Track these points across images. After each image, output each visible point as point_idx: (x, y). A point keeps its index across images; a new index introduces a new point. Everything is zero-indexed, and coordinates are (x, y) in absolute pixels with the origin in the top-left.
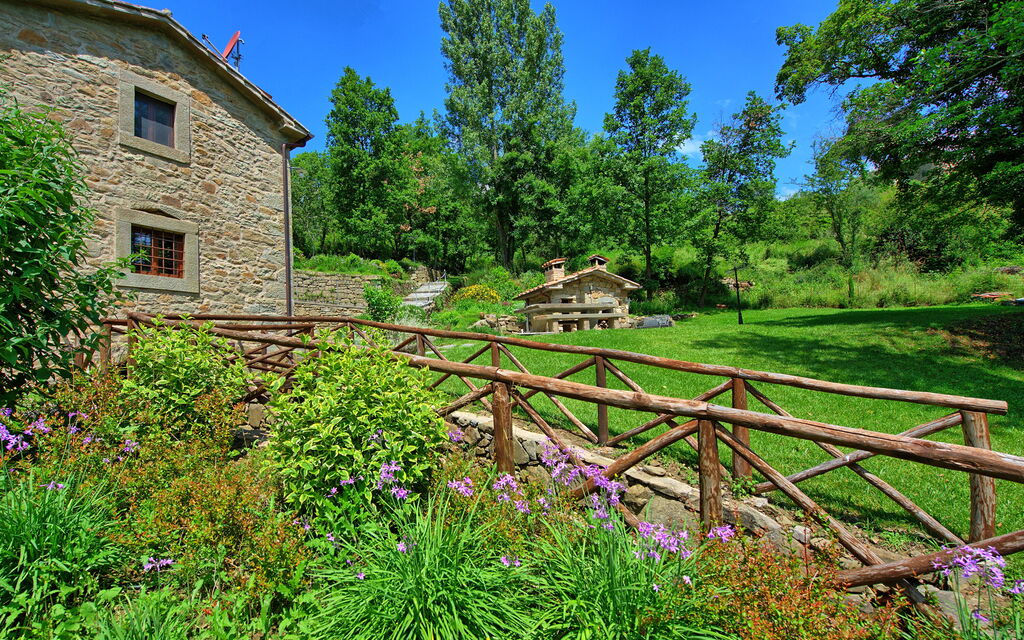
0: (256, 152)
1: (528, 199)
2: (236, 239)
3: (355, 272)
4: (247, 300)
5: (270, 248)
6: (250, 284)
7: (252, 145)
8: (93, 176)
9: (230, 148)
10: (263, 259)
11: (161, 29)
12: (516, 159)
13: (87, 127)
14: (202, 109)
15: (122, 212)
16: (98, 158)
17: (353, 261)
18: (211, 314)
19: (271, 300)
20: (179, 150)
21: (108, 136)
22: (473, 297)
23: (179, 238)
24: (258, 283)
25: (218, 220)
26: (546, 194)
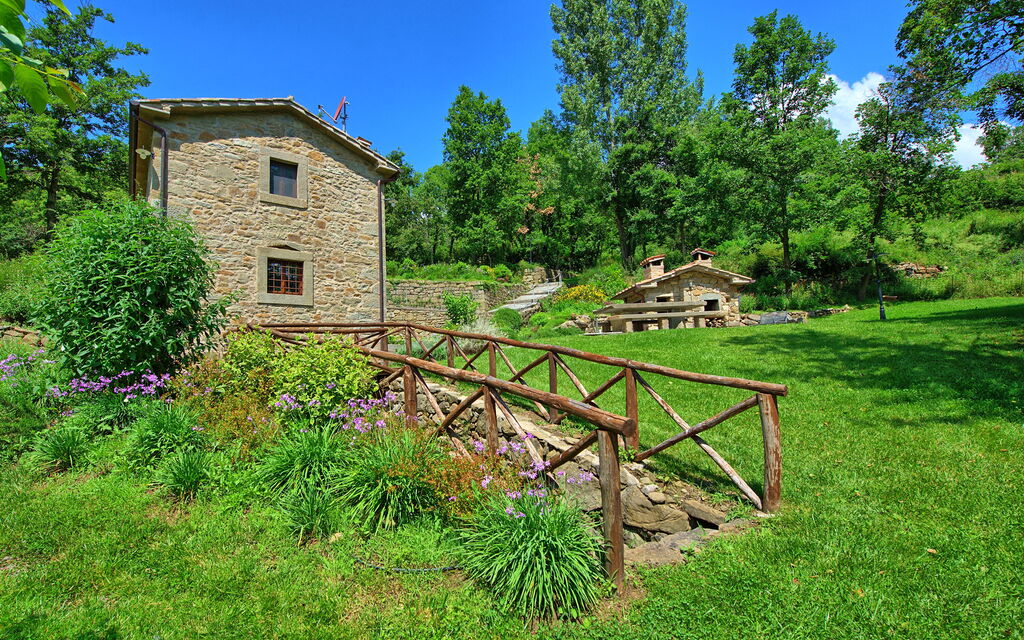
0: (356, 191)
1: (645, 191)
2: (341, 262)
3: (461, 280)
4: (349, 309)
5: (368, 267)
6: (351, 297)
7: (354, 186)
8: (244, 226)
9: (337, 191)
10: (361, 276)
11: (287, 111)
12: (632, 150)
13: (240, 192)
14: (316, 165)
15: (262, 250)
16: (247, 213)
17: (460, 269)
18: (322, 321)
19: (368, 309)
20: (300, 200)
21: (253, 195)
22: (575, 298)
23: (300, 264)
24: (358, 295)
25: (328, 249)
26: (666, 184)
